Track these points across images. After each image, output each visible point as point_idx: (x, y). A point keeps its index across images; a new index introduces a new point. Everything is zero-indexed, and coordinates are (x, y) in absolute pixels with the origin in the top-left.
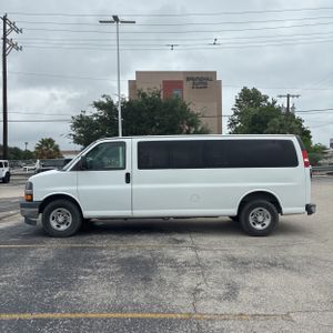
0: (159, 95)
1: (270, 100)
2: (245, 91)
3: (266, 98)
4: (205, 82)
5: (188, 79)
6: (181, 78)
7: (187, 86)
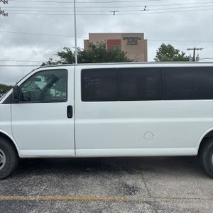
0: (105, 47)
1: (180, 53)
2: (163, 46)
3: (177, 51)
4: (136, 40)
5: (124, 38)
6: (120, 38)
7: (124, 43)
